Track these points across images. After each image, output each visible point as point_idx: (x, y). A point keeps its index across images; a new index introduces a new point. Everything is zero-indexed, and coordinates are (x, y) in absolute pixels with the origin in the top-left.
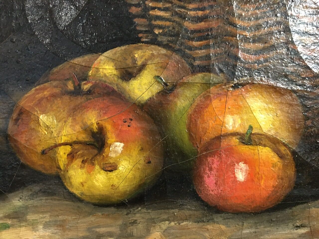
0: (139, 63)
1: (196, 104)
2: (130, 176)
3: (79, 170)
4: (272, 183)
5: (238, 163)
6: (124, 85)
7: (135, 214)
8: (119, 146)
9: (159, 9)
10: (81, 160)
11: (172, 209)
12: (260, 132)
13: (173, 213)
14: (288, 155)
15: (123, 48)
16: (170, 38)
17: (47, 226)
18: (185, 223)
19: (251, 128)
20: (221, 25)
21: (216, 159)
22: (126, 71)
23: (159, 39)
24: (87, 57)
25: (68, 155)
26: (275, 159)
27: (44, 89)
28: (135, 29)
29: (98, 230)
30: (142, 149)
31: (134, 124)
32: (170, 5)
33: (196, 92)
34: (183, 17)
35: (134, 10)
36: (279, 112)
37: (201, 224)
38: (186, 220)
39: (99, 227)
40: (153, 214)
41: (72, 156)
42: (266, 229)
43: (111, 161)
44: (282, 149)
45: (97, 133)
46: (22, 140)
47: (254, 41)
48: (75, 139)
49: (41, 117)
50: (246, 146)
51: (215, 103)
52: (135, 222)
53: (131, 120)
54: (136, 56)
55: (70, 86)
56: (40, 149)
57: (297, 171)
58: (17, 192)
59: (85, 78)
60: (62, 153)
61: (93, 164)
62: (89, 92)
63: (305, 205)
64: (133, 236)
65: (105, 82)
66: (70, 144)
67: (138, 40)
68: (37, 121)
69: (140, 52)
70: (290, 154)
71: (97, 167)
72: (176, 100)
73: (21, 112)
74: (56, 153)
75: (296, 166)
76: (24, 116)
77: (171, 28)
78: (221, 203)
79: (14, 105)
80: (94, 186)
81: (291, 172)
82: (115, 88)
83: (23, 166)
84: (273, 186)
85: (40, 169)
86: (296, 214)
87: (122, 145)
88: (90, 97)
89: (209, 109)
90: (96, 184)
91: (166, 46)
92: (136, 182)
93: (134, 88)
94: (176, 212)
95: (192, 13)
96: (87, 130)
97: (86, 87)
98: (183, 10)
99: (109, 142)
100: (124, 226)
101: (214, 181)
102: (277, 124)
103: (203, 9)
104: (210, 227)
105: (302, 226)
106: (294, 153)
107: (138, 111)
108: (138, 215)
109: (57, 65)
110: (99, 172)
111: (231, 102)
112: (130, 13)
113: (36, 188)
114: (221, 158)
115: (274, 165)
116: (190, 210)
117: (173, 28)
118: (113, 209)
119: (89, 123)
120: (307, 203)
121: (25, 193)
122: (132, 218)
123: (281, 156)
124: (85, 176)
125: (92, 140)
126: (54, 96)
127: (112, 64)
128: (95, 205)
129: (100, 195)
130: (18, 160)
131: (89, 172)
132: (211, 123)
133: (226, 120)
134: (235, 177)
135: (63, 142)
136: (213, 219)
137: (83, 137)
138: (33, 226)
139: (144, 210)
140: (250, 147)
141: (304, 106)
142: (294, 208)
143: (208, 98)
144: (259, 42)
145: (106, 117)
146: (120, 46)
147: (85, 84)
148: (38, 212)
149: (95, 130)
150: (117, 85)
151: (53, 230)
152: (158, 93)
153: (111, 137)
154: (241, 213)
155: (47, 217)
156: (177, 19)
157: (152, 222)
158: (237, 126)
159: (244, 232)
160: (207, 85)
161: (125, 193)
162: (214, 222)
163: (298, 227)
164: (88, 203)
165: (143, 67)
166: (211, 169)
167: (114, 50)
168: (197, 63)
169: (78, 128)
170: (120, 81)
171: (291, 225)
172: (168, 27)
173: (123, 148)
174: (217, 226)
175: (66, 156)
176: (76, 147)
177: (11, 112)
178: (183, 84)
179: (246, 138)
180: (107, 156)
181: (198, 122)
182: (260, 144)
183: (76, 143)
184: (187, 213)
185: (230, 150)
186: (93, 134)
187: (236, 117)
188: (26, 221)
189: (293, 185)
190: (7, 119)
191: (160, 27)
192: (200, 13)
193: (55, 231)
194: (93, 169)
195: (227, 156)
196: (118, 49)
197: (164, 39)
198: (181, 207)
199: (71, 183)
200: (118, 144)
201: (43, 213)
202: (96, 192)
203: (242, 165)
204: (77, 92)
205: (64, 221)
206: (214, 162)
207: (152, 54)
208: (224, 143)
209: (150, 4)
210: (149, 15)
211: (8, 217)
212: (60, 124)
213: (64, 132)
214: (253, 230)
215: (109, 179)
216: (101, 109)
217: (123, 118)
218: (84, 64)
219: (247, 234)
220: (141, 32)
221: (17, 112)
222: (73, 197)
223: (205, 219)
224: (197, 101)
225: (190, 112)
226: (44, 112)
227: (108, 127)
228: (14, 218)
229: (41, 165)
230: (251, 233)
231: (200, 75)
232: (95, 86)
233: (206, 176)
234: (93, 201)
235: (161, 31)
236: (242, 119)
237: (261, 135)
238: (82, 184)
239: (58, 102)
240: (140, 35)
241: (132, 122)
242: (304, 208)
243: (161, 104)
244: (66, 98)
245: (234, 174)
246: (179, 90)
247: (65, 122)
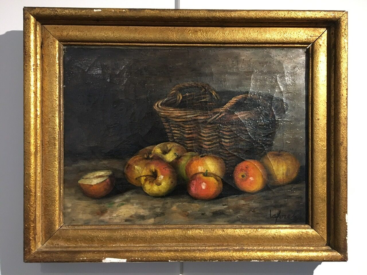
0: (169, 148)
1: (188, 163)
2: (166, 187)
3: (148, 185)
4: (214, 190)
5: (202, 183)
6: (164, 156)
7: (167, 200)
8: (162, 177)
9: (176, 130)
10: (149, 181)
11: (180, 198)
12: (210, 172)
13: (180, 200)
14: (220, 180)
15: (164, 143)
16: (179, 140)
17: (137, 204)
18: (184, 203)
19: (207, 171)
20: (197, 136)
21: (195, 181)
22: (165, 151)
23: (176, 140)
24: (151, 147)
25: (145, 180)
26: (216, 181)
27: (136, 157)
28: (168, 137)
29: (154, 205)
30: (170, 178)
31: (167, 169)
32: (179, 129)
33: (188, 158)
34: (184, 133)
35: (167, 130)
36: (217, 165)
37: (190, 204)
38: (185, 202)
39: (155, 204)
40: (173, 200)
41: (146, 180)
42: (213, 206)
43: (159, 182)
44: (218, 178)
45: (154, 172)
46: (129, 175)
47: (208, 141)
48: (147, 174)
49: (136, 167)
50: (205, 177)
51: (195, 162)
52: (167, 203)
53: (166, 168)
54: (168, 146)
55: (146, 156)
56: (135, 178)
57: (223, 186)
58: (127, 193)
59: (150, 153)
60: (142, 179)
61: (153, 183)
62: (152, 158)
63: (226, 197)
64: (166, 208)
65: (157, 155)
66: (145, 176)
67: (169, 141)
68: (134, 168)
69: (169, 145)
70: (220, 179)
71: (154, 184)
72: (181, 161)
73: (129, 165)
74: (140, 179)
75: (223, 184)
76: (130, 167)
77: (180, 137)
78: (197, 196)
79: (127, 162)
80: (153, 190)
81: (221, 186)
82: (161, 157)
83: (129, 183)
84: (215, 191)
85: (135, 184)
86: (223, 200)
87: (163, 176)
88: (152, 160)
89: (193, 164)
90: (154, 189)
91: (178, 143)
92: (167, 189)
93: (167, 157)
94: (181, 199)
95: (187, 132)
96: (151, 171)
97: (151, 157)
98: (184, 131)
99: (158, 175)
100: (163, 204)
101: (194, 189)
102: (216, 169)
103: (191, 130)
104: (193, 205)
105: (225, 205)
106: (222, 179)
107: (169, 165)
108: (168, 200)
109: (141, 149)
110: (155, 186)
111: (200, 162)
112: (166, 132)
113: (134, 191)
114: (197, 181)
115: (215, 184)
116: (186, 199)
117: (181, 137)
118: (160, 198)
119: (152, 169)
120: (227, 197)
121: (130, 193)
122: (166, 201)
123: (218, 180)
124: (150, 187)
125: (153, 175)
126: (140, 160)
127: (160, 149)
128: (154, 197)
129: (155, 193)
130: (128, 181)
131: (151, 186)
132: (193, 169)
133: (198, 168)
134: (202, 188)
135: (143, 175)
136: (194, 202)
137: (150, 174)
138: (132, 204)
139: (170, 199)
140: (207, 177)
141: (225, 163)
142: (222, 199)
143: (192, 160)
144: (210, 142)
145: (157, 167)
146: (162, 143)
147: (151, 156)
148: (134, 199)
149: (154, 171)
150: (161, 156)
151: (139, 205)
152: (175, 159)
153: (159, 174)
154: (204, 200)
155: (137, 201)
156: (182, 133)
157: (173, 203)
158: (202, 170)
159: (205, 206)
160: (192, 156)
161: (164, 193)
162: (194, 203)
163: (224, 205)
164: (151, 196)
165: (170, 150)
166: (193, 185)
167: (160, 144)
168: (189, 148)
169: (148, 170)
170: (162, 154)
171: (221, 204)
172: (179, 136)
173: (163, 177)
174: (195, 204)
175: (144, 180)
176: (147, 177)
177: (125, 165)
178: (184, 156)
179: (205, 174)
180: (158, 180)
181: (189, 169)
182: (210, 176)
183: (147, 175)
184: (185, 200)
185: (200, 178)
186: (153, 173)
187: (202, 167)
188: (130, 202)
189: (222, 190)
190: (124, 167)
191: (176, 136)
192: (190, 132)
193: (140, 206)
194: (153, 185)
195: (199, 180)
196: (162, 144)
197: (178, 141)
198: (183, 198)
199: (145, 189)
200: (162, 176)
201: (136, 199)
202: (154, 192)
203: (204, 183)
204: (148, 158)
205: (143, 202)
206: (194, 182)
207: (173, 146)
208: (198, 176)
209: (173, 129)
210: (172, 132)
211: (124, 201)
212: (142, 169)
213: (143, 172)
214: (208, 206)
215: (158, 188)
216: (156, 164)
217: (163, 167)
218: (150, 149)
219: (205, 207)
220: (170, 138)
221: (128, 165)
222: (146, 194)
223: (191, 202)
224: (189, 162)
225: (186, 165)
226: (137, 165)
227: (158, 170)
228: (126, 201)
229: (135, 183)
230: (207, 207)
231: (190, 153)
232: (154, 156)
233: (191, 187)
234: (153, 196)
235: (176, 138)
236: (204, 168)
237: (210, 173)
238: (149, 189)
239: (141, 162)
240: (169, 139)
241: (167, 168)
242: (226, 198)
243: (176, 162)
244: (144, 161)
245: (201, 186)
246: (183, 158)
247: (144, 168)
